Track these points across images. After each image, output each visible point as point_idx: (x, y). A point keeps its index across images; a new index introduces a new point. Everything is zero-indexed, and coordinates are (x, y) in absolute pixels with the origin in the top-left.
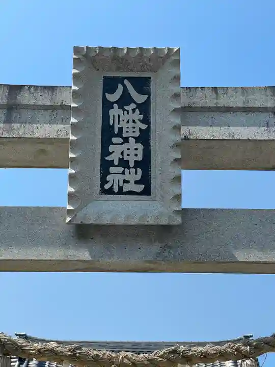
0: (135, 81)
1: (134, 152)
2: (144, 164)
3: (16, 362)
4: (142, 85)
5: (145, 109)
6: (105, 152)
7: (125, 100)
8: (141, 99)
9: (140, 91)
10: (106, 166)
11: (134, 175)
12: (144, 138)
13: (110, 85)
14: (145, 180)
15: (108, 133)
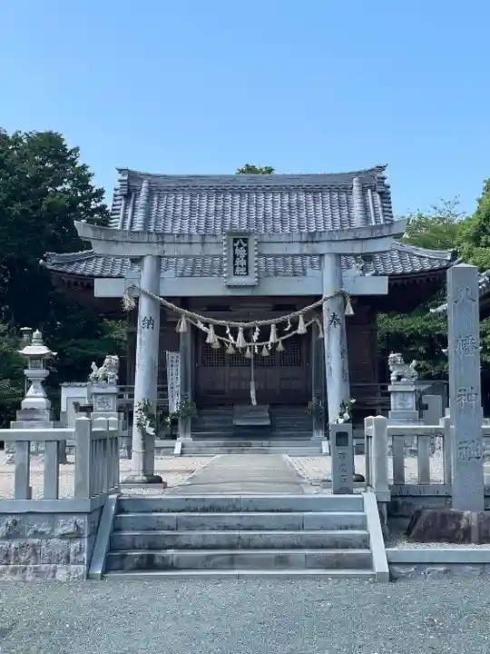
0: (244, 240)
1: (243, 263)
2: (247, 266)
3: (120, 205)
4: (245, 240)
5: (246, 248)
6: (234, 263)
7: (240, 245)
8: (245, 245)
9: (245, 242)
10: (235, 267)
11: (243, 270)
12: (246, 258)
13: (235, 241)
14: (247, 271)
15: (235, 257)
